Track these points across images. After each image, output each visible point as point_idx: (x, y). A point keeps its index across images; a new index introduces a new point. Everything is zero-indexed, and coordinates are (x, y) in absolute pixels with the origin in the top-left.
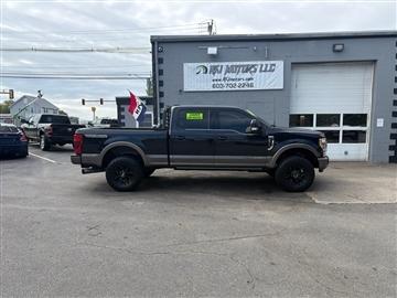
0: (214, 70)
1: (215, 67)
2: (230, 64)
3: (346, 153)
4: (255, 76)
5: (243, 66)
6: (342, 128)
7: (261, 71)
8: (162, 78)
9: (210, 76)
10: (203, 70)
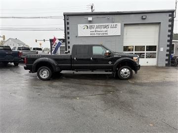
1: (92, 26)
2: (98, 25)
3: (147, 62)
4: (108, 29)
5: (103, 25)
6: (145, 52)
7: (111, 28)
8: (69, 31)
9: (89, 30)
10: (86, 27)
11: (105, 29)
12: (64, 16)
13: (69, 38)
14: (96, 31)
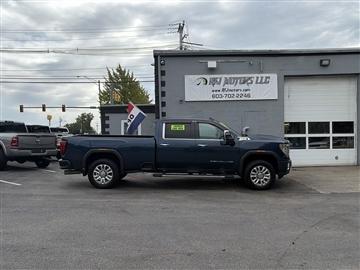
0: (214, 82)
1: (215, 79)
2: (228, 76)
3: (337, 158)
4: (251, 87)
5: (237, 78)
6: (331, 135)
7: (257, 83)
8: (164, 89)
9: (209, 87)
10: (203, 82)
11: (245, 86)
12: (156, 57)
13: (164, 104)
14: (223, 90)
